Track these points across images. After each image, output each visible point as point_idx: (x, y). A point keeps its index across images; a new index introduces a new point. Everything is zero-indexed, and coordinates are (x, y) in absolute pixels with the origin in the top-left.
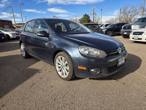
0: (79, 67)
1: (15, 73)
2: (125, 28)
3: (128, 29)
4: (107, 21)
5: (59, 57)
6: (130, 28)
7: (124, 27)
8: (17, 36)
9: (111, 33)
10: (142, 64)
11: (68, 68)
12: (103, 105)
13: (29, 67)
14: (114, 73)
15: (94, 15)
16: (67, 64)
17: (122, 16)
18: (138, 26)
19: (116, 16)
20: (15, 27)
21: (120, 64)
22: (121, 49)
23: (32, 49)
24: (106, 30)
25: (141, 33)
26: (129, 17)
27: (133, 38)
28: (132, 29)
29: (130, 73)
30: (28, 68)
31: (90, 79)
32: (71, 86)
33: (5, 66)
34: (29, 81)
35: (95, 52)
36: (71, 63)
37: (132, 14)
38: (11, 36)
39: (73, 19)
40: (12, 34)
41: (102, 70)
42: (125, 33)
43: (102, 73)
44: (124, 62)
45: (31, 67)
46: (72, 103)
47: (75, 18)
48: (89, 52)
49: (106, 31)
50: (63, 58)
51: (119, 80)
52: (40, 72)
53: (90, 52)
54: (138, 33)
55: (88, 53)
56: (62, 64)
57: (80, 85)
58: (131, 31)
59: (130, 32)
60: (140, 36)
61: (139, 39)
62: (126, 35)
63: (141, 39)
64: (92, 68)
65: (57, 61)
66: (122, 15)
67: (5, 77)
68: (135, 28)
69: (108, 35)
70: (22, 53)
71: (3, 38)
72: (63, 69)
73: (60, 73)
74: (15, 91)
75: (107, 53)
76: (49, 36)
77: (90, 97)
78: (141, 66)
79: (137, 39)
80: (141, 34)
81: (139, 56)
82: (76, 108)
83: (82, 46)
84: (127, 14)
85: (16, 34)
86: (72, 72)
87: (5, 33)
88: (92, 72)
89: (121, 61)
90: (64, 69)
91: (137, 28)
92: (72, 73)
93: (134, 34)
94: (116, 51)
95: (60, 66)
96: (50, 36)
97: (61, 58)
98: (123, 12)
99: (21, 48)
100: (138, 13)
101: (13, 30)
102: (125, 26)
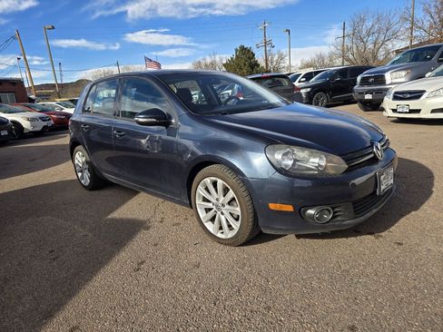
0: (272, 206)
1: (77, 235)
2: (365, 81)
3: (376, 84)
4: (305, 62)
5: (208, 181)
6: (380, 79)
7: (363, 79)
8: (45, 123)
9: (324, 98)
10: (436, 183)
11: (237, 210)
12: (356, 307)
13: (109, 214)
14: (368, 215)
15: (268, 49)
16: (233, 199)
17: (350, 45)
18: (403, 73)
19: (332, 47)
20: (33, 97)
21: (383, 187)
22: (382, 146)
23: (107, 160)
24: (309, 90)
25: (417, 95)
26: (371, 46)
27: (394, 111)
28: (387, 83)
29: (409, 212)
30: (110, 217)
31: (298, 237)
32: (249, 259)
33: (38, 217)
34: (125, 256)
35: (312, 160)
36: (245, 194)
37: (377, 39)
38: (26, 125)
39: (203, 62)
40: (28, 120)
41: (336, 210)
42: (368, 97)
43: (339, 218)
44: (392, 181)
45: (116, 215)
46: (269, 308)
47: (209, 60)
48: (295, 161)
49: (308, 93)
50: (220, 182)
51: (383, 234)
52: (148, 228)
53: (298, 161)
54: (408, 96)
55: (294, 164)
56: (217, 200)
57: (274, 257)
58: (387, 90)
59: (383, 92)
60: (413, 104)
61: (411, 111)
62: (369, 101)
63: (418, 111)
64: (311, 207)
65: (201, 191)
66: (348, 42)
67: (50, 249)
68: (396, 80)
69: (317, 104)
70: (80, 174)
71: (5, 133)
72: (219, 213)
73: (209, 226)
74: (93, 287)
75: (347, 161)
76: (171, 123)
77: (312, 288)
78: (434, 189)
79: (406, 113)
80: (418, 97)
81: (423, 162)
82: (281, 320)
83: (277, 146)
84: (365, 40)
85: (43, 119)
86: (251, 220)
87: (10, 117)
88: (312, 217)
89: (387, 182)
90: (222, 213)
91: (403, 80)
92: (251, 224)
93: (396, 98)
94: (371, 153)
95: (210, 205)
96: (173, 121)
97: (215, 184)
98: (351, 32)
99: (76, 161)
100: (395, 36)
101: (29, 107)
102: (365, 74)
